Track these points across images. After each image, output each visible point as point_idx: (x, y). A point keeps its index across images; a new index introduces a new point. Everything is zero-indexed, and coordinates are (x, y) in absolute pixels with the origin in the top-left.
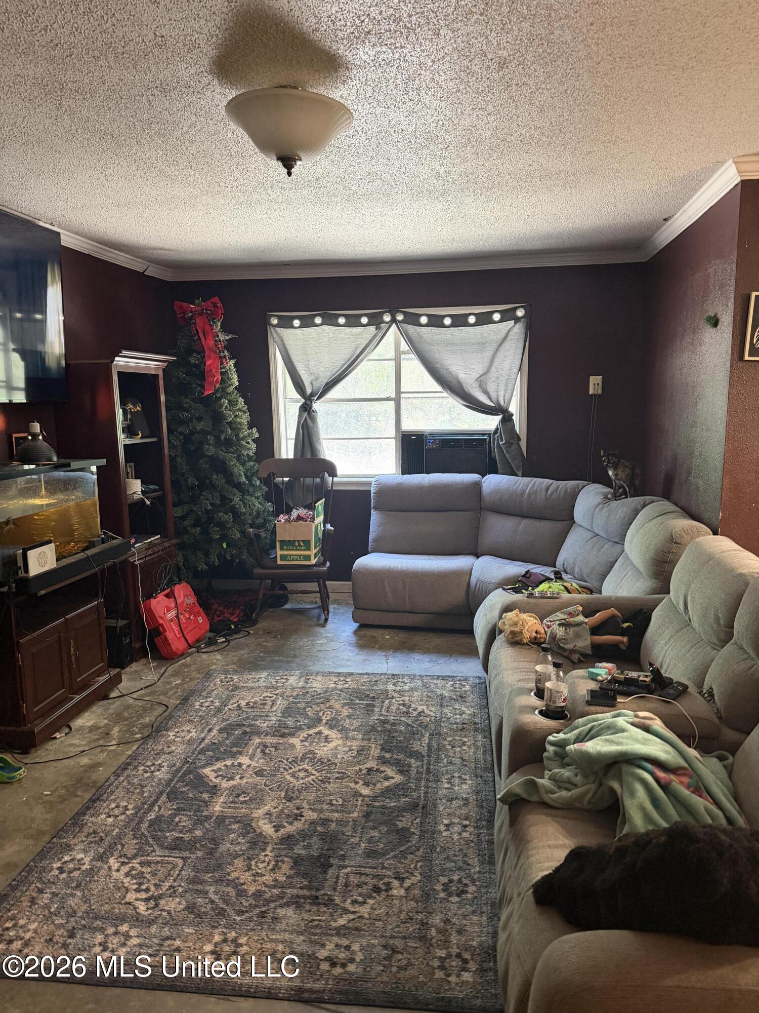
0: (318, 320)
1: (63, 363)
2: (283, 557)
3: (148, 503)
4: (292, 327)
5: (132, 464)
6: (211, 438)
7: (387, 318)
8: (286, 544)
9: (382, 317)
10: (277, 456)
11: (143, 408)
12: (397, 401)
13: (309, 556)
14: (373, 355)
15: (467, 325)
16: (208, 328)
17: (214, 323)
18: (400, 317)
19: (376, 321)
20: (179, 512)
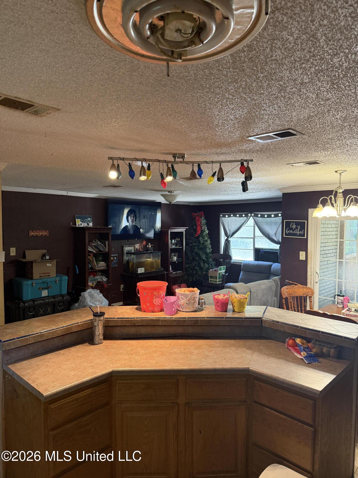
0: (232, 215)
1: (160, 230)
2: (211, 281)
3: (177, 262)
4: (226, 217)
5: (178, 253)
6: (196, 247)
7: (249, 215)
8: (212, 277)
9: (248, 215)
10: (220, 253)
11: (180, 239)
12: (254, 239)
13: (217, 281)
14: (246, 225)
15: (271, 217)
16: (199, 219)
17: (201, 218)
18: (253, 215)
19: (246, 216)
20: (187, 266)
